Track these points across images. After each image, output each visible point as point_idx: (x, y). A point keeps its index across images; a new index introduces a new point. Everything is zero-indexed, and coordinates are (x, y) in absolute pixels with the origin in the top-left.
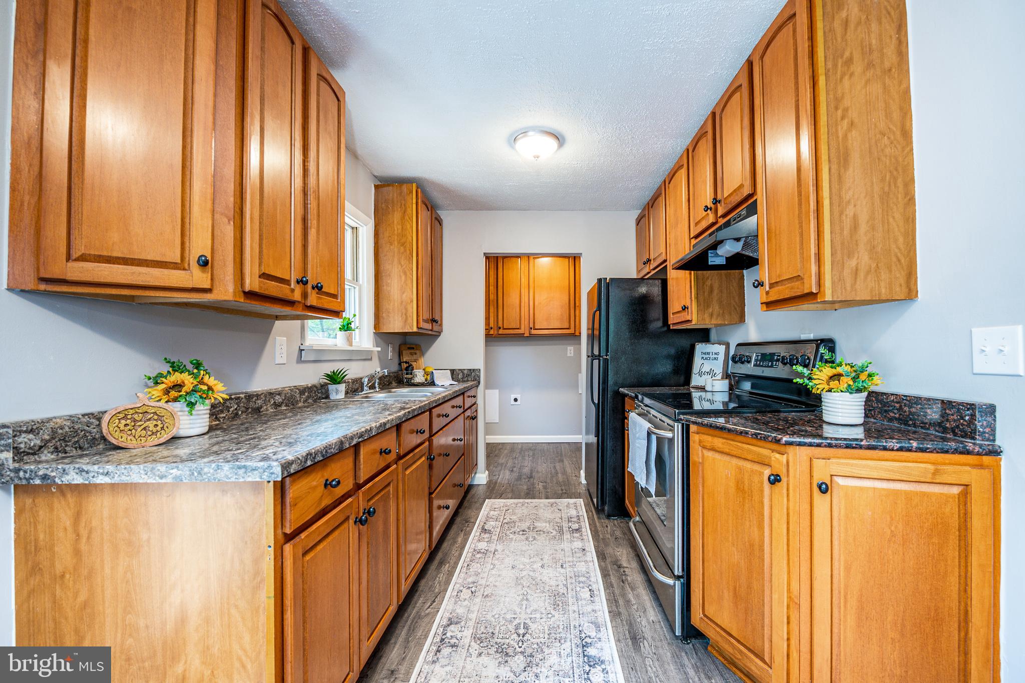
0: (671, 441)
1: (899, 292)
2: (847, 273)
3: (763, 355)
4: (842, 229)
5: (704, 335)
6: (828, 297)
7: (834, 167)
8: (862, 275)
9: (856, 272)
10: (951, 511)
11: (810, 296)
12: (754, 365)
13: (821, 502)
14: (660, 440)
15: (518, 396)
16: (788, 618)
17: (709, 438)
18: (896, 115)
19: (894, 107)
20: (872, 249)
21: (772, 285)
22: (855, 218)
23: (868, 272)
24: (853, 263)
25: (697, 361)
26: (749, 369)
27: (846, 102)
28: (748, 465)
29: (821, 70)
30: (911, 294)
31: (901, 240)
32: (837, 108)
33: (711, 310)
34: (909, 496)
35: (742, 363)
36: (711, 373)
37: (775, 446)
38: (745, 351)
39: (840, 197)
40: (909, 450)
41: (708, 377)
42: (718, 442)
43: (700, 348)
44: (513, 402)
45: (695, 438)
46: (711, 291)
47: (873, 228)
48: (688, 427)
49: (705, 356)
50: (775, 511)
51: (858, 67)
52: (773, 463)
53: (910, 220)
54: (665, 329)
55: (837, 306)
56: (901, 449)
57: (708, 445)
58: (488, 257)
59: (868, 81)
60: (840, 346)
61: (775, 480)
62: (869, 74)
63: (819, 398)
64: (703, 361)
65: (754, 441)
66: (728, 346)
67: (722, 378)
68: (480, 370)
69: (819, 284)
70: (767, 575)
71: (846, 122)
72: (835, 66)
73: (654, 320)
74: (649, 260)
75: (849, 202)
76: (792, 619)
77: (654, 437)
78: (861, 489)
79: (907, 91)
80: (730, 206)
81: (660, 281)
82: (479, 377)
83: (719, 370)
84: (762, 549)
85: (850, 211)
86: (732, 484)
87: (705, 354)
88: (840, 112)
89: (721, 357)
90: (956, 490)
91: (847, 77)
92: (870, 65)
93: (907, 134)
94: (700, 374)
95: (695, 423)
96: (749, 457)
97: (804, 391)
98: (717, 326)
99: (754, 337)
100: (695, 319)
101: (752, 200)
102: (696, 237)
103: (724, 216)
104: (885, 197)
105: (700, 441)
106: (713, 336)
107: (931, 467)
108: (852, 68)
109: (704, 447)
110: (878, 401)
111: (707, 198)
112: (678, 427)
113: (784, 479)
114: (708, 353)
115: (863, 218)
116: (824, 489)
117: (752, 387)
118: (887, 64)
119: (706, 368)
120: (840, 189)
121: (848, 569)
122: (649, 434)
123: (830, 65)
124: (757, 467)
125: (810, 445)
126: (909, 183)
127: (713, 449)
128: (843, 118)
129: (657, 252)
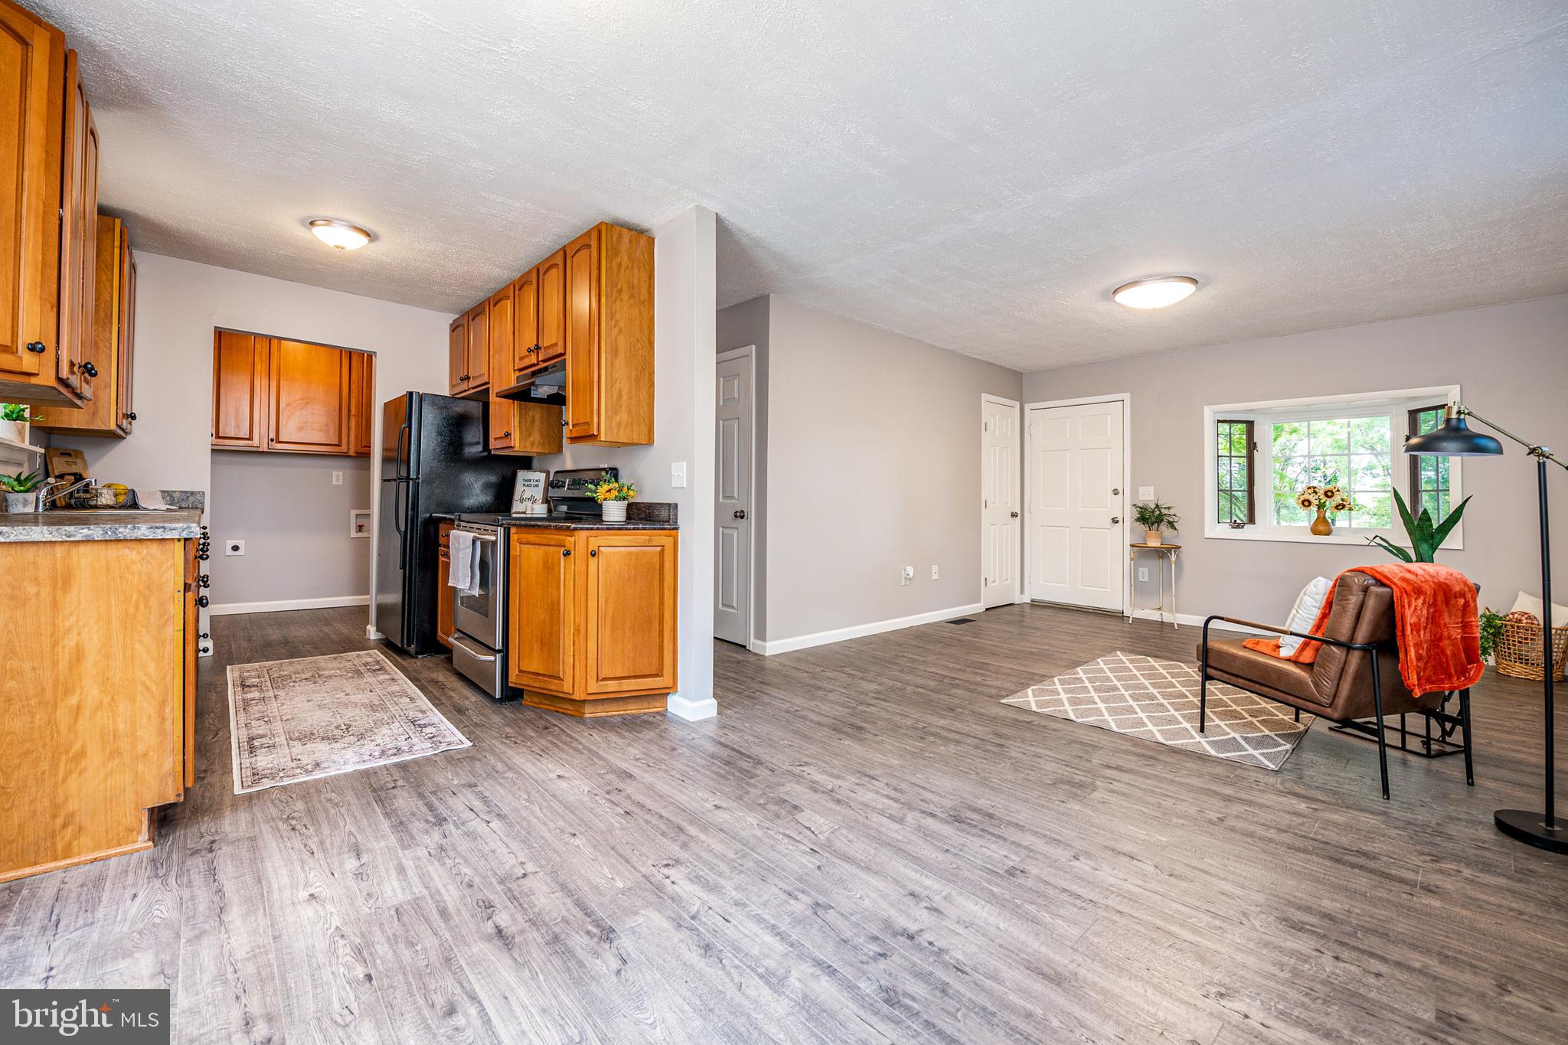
0: (494, 543)
1: (644, 440)
2: (614, 424)
3: (574, 480)
4: (612, 396)
5: (526, 463)
6: (603, 439)
7: (609, 357)
8: (623, 426)
9: (620, 424)
10: (656, 560)
11: (592, 437)
12: (568, 489)
13: (593, 562)
14: (484, 544)
15: (241, 543)
16: (574, 641)
17: (526, 536)
18: (646, 330)
19: (645, 325)
20: (629, 411)
21: (574, 426)
22: (620, 389)
23: (627, 425)
24: (618, 418)
25: (519, 487)
26: (565, 492)
27: (618, 316)
28: (552, 549)
29: (603, 293)
30: (650, 442)
31: (646, 408)
32: (612, 319)
33: (532, 439)
34: (637, 555)
35: (558, 487)
36: (532, 499)
37: (568, 533)
38: (560, 477)
39: (612, 376)
40: (638, 529)
41: (529, 504)
42: (532, 537)
43: (522, 475)
44: (229, 552)
45: (514, 537)
46: (533, 421)
47: (630, 398)
48: (509, 528)
49: (526, 483)
50: (567, 575)
51: (625, 296)
52: (566, 544)
53: (652, 396)
54: (486, 454)
55: (619, 445)
56: (634, 529)
57: (524, 541)
58: (220, 334)
59: (631, 306)
60: (622, 473)
61: (567, 554)
62: (632, 301)
63: (601, 505)
64: (525, 488)
65: (556, 532)
66: (548, 473)
67: (542, 503)
68: (204, 493)
69: (599, 430)
70: (562, 622)
71: (617, 328)
72: (612, 292)
73: (471, 444)
74: (467, 378)
75: (617, 380)
76: (576, 642)
77: (478, 544)
78: (614, 553)
79: (653, 316)
80: (548, 356)
81: (481, 404)
82: (203, 503)
83: (539, 496)
84: (559, 603)
85: (617, 386)
86: (541, 565)
87: (526, 481)
88: (613, 322)
89: (542, 484)
90: (659, 549)
91: (618, 301)
92: (632, 296)
93: (651, 344)
94: (522, 500)
95: (514, 525)
96: (552, 543)
97: (592, 500)
98: (539, 454)
99: (569, 466)
100: (518, 445)
101: (562, 358)
102: (520, 370)
103: (545, 361)
104: (638, 380)
105: (518, 539)
106: (535, 464)
107: (647, 538)
108: (622, 296)
109: (521, 543)
110: (637, 508)
111: (530, 340)
112: (500, 531)
113: (572, 553)
114: (530, 481)
115: (625, 391)
116: (593, 555)
117: (568, 509)
118: (642, 298)
119: (527, 495)
120: (612, 371)
121: (606, 601)
122: (474, 542)
123: (609, 290)
124: (556, 549)
125: (587, 529)
126: (652, 373)
127: (528, 543)
128: (615, 326)
129: (479, 370)
